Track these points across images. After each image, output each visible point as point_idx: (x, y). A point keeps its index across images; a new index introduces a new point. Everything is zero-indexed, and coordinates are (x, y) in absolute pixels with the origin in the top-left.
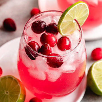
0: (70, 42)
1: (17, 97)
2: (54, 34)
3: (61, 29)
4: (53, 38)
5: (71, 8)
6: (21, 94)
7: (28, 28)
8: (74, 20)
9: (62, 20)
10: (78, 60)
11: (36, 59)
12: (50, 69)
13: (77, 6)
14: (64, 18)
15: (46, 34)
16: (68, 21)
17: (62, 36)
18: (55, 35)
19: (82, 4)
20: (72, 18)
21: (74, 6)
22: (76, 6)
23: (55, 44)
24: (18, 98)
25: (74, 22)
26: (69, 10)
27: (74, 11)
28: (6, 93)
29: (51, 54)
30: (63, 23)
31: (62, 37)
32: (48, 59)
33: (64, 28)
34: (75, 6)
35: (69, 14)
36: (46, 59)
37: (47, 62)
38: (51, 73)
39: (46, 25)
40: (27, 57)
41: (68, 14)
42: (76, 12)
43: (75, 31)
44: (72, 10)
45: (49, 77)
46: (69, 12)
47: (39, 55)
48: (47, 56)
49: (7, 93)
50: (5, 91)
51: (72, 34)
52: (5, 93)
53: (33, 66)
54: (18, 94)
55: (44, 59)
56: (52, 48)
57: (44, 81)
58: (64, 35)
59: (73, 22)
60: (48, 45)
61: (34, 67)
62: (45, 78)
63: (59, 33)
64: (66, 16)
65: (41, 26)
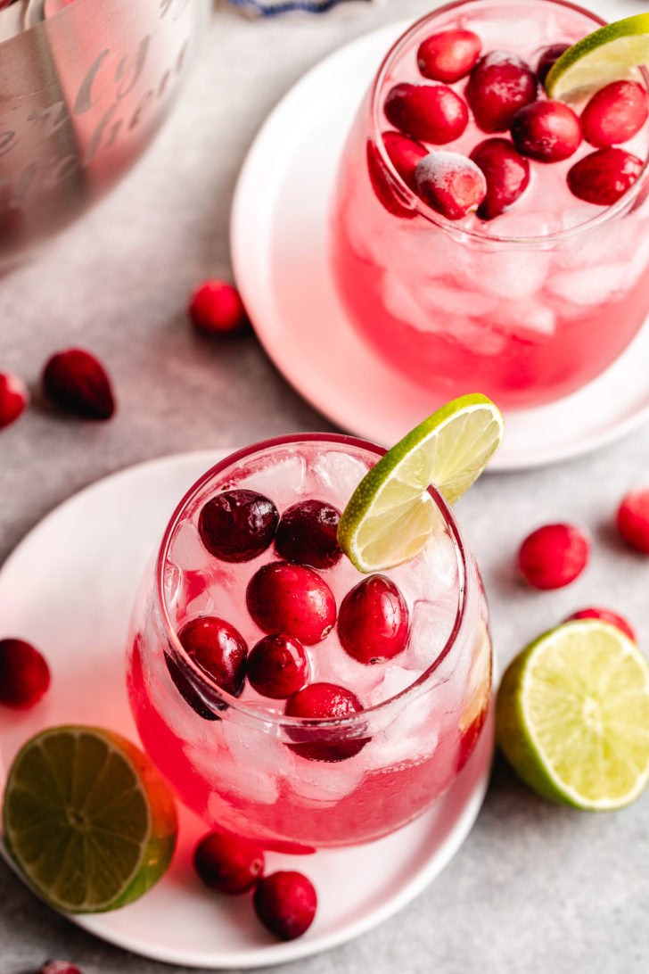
0: (404, 611)
1: (134, 852)
5: (409, 449)
6: (151, 842)
8: (424, 492)
9: (363, 514)
13: (443, 430)
14: (374, 503)
16: (393, 510)
19: (467, 414)
20: (414, 489)
21: (424, 435)
22: (435, 432)
23: (325, 631)
24: (136, 856)
25: (427, 497)
26: (396, 462)
27: (424, 457)
28: (72, 821)
30: (365, 523)
31: (361, 588)
33: (371, 540)
34: (429, 436)
35: (401, 480)
39: (275, 516)
42: (434, 456)
45: (293, 793)
46: (402, 467)
49: (80, 820)
50: (69, 810)
52: (66, 821)
53: (211, 742)
54: (140, 838)
57: (273, 805)
58: (371, 567)
59: (420, 502)
60: (289, 646)
61: (215, 747)
62: (277, 795)
63: (344, 558)
64: (384, 490)
65: (252, 530)
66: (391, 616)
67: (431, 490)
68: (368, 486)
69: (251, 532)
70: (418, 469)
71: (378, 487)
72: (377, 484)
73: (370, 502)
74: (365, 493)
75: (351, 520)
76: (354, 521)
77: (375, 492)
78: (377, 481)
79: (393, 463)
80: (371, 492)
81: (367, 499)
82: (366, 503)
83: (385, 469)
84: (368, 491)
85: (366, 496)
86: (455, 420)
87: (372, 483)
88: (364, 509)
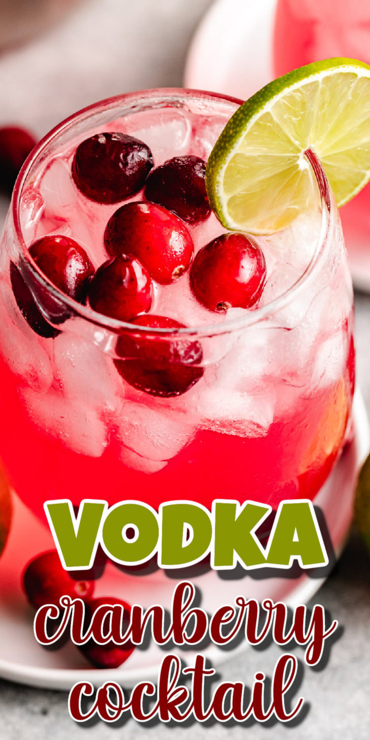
0: (261, 270)
2: (183, 217)
3: (222, 194)
4: (170, 235)
5: (288, 85)
7: (53, 167)
8: (301, 155)
10: (293, 374)
11: (59, 332)
12: (130, 398)
13: (327, 79)
14: (244, 133)
15: (145, 208)
16: (265, 157)
17: (226, 232)
18: (191, 223)
19: (355, 75)
20: (289, 141)
21: (307, 76)
23: (176, 270)
25: (304, 164)
27: (304, 104)
29: (143, 313)
31: (222, 238)
32: (124, 342)
33: (239, 190)
34: (312, 79)
35: (275, 118)
36: (112, 338)
37: (118, 358)
38: (135, 423)
39: (149, 164)
40: (17, 315)
41: (268, 114)
42: (315, 109)
43: (302, 216)
44: (291, 98)
47: (77, 314)
48: (116, 323)
51: (282, 232)
55: (100, 335)
56: (155, 285)
58: (237, 226)
59: (297, 166)
60: (135, 264)
64: (257, 124)
65: (122, 163)
66: (247, 270)
67: (311, 156)
68: (241, 115)
69: (121, 165)
70: (296, 116)
71: (250, 116)
72: (250, 114)
73: (240, 131)
74: (237, 122)
75: (220, 153)
76: (222, 154)
77: (247, 121)
78: (251, 111)
79: (270, 94)
80: (243, 122)
81: (238, 129)
82: (236, 133)
83: (261, 99)
84: (241, 121)
85: (238, 126)
86: (341, 74)
87: (246, 112)
88: (234, 140)
